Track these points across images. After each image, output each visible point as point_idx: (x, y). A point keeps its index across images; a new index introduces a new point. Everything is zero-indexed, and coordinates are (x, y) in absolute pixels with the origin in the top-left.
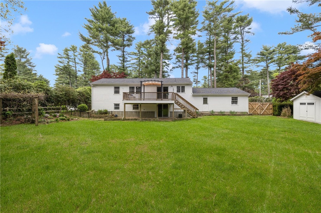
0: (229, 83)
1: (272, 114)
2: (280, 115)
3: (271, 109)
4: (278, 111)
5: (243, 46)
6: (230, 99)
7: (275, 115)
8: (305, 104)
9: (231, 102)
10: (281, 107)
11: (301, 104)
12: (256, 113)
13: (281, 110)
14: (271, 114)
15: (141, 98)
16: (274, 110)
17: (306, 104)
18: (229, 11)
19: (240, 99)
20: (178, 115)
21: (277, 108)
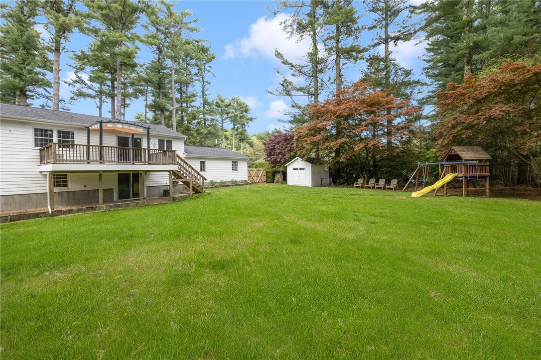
0: (192, 139)
2: (273, 182)
4: (271, 178)
5: (203, 88)
6: (229, 164)
7: (268, 183)
8: (297, 169)
9: (231, 169)
10: (274, 173)
11: (294, 169)
13: (274, 176)
15: (88, 158)
16: (267, 177)
17: (299, 169)
18: (192, 30)
20: (162, 191)
21: (270, 175)
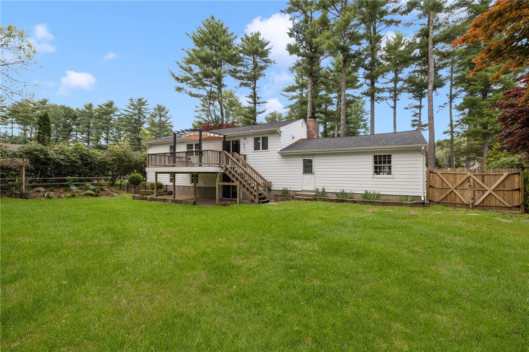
1: (522, 207)
3: (519, 190)
12: (458, 201)
14: (519, 207)
19: (399, 159)
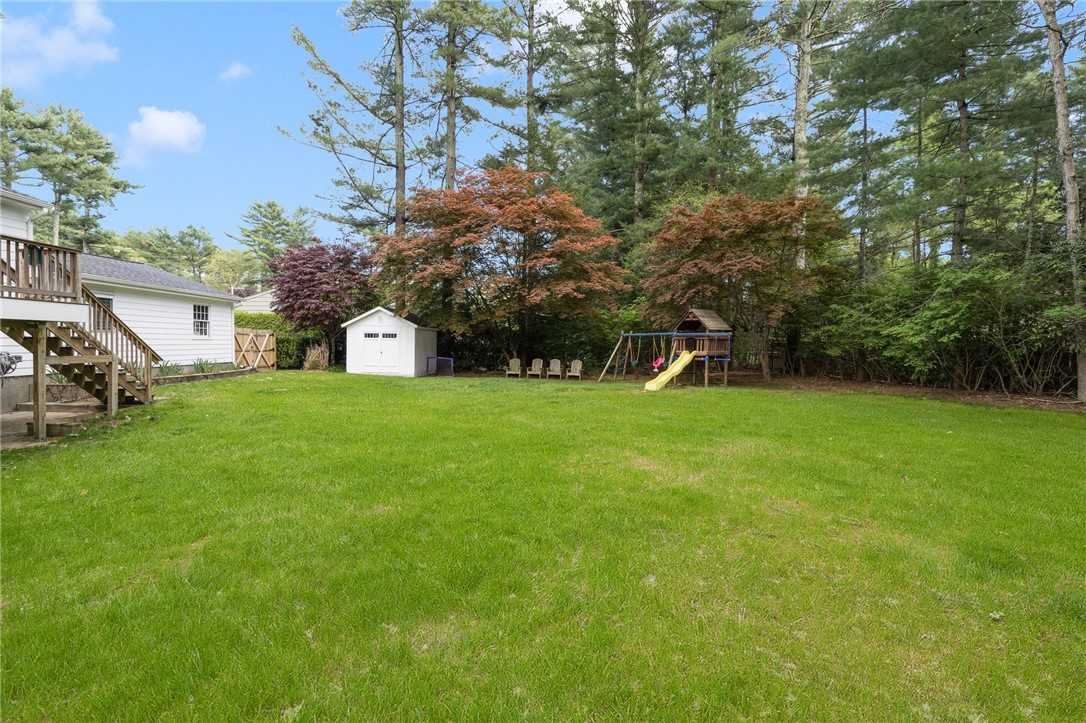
1: (276, 366)
2: (300, 367)
3: (273, 349)
7: (284, 368)
8: (376, 336)
9: (192, 328)
10: (304, 344)
11: (368, 335)
13: (304, 352)
14: (273, 366)
16: (280, 354)
17: (381, 336)
21: (292, 348)
